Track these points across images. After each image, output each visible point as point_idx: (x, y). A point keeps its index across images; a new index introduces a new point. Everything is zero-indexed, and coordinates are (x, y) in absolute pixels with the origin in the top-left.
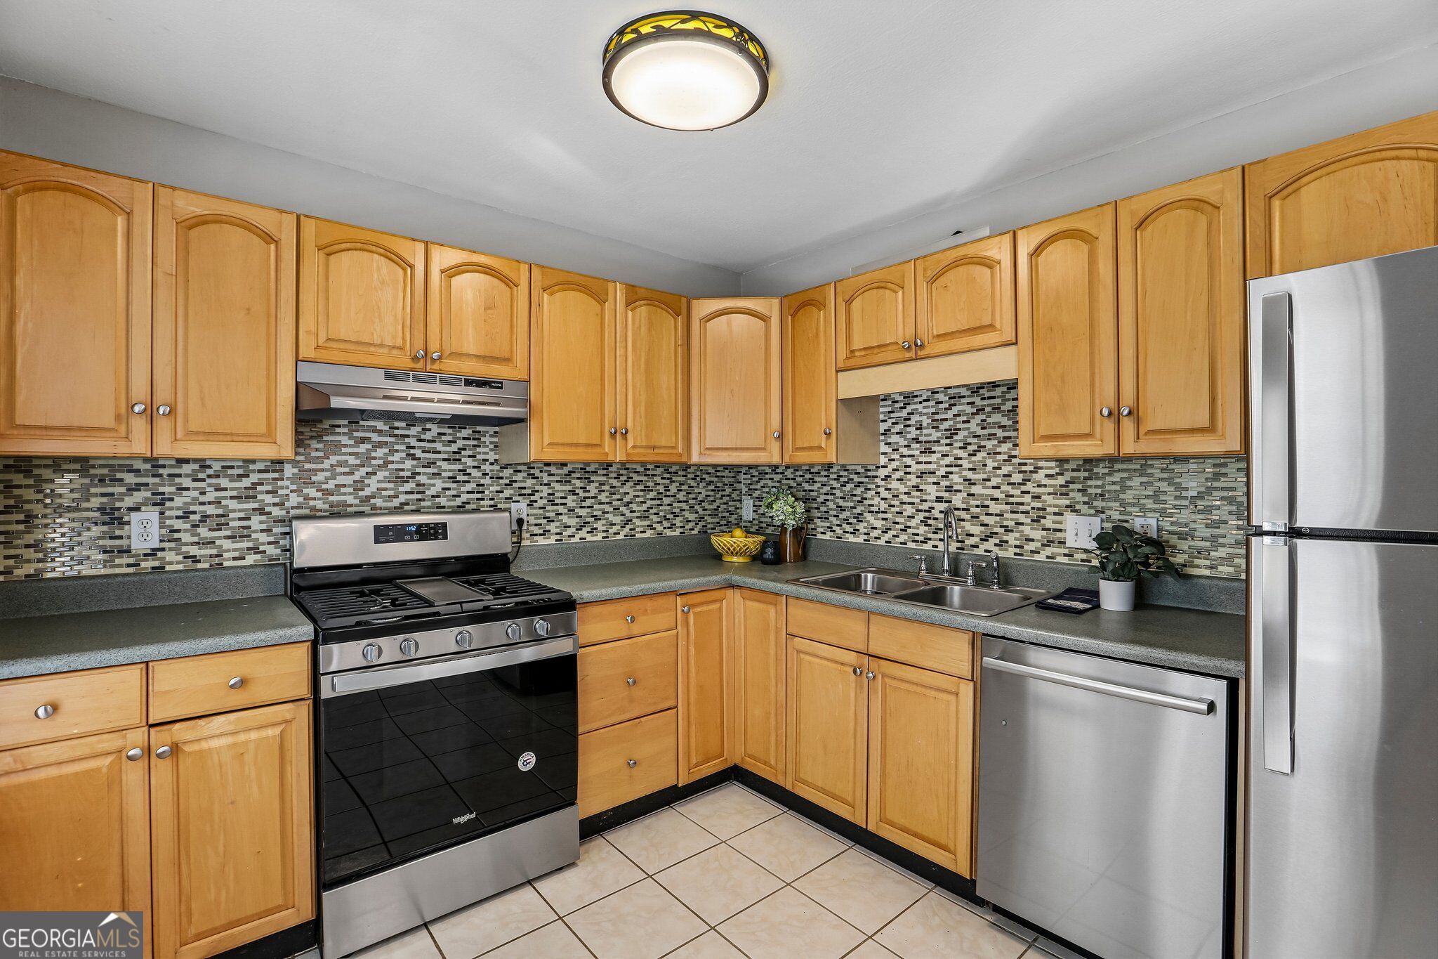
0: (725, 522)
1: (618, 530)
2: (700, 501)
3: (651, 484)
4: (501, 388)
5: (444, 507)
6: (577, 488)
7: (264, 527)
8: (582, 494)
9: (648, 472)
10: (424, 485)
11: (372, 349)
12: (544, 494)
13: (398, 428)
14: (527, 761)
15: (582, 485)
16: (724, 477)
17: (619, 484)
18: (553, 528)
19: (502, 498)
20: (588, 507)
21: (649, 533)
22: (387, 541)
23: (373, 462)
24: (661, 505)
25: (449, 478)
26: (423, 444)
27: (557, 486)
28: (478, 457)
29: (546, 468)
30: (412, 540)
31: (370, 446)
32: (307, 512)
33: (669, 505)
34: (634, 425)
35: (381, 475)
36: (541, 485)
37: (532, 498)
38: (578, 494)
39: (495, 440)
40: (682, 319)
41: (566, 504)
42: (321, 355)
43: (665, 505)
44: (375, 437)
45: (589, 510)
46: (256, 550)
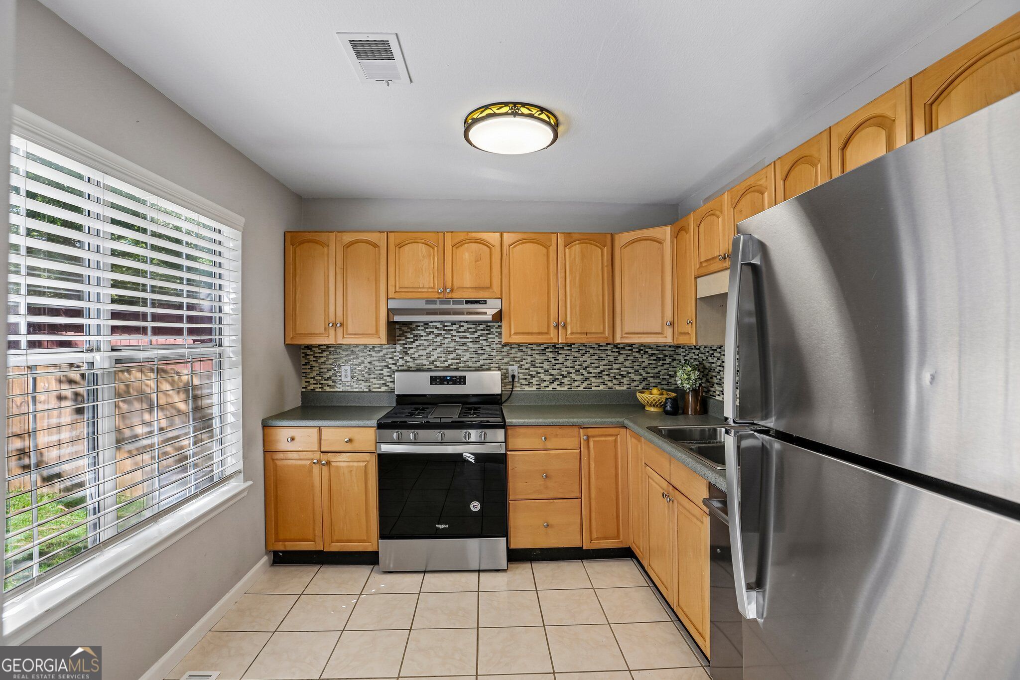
0: (666, 382)
1: (579, 384)
2: (644, 367)
3: (603, 355)
4: (486, 304)
5: (471, 367)
6: (550, 358)
7: (389, 374)
8: (553, 361)
9: (601, 348)
10: (460, 355)
11: (420, 290)
12: (529, 361)
13: (447, 326)
14: (475, 506)
15: (553, 356)
16: (665, 350)
17: (580, 355)
18: (534, 381)
19: (503, 363)
20: (558, 369)
21: (602, 387)
22: (436, 384)
23: (435, 344)
24: (612, 369)
25: (473, 351)
26: (459, 334)
27: (537, 357)
28: (489, 340)
29: (530, 346)
30: (448, 384)
31: (434, 336)
32: (406, 368)
33: (617, 369)
34: (571, 320)
35: (439, 350)
36: (527, 356)
37: (521, 363)
38: (551, 361)
39: (499, 330)
40: (607, 249)
41: (542, 367)
42: (397, 296)
43: (615, 369)
44: (436, 331)
45: (558, 371)
46: (385, 385)
